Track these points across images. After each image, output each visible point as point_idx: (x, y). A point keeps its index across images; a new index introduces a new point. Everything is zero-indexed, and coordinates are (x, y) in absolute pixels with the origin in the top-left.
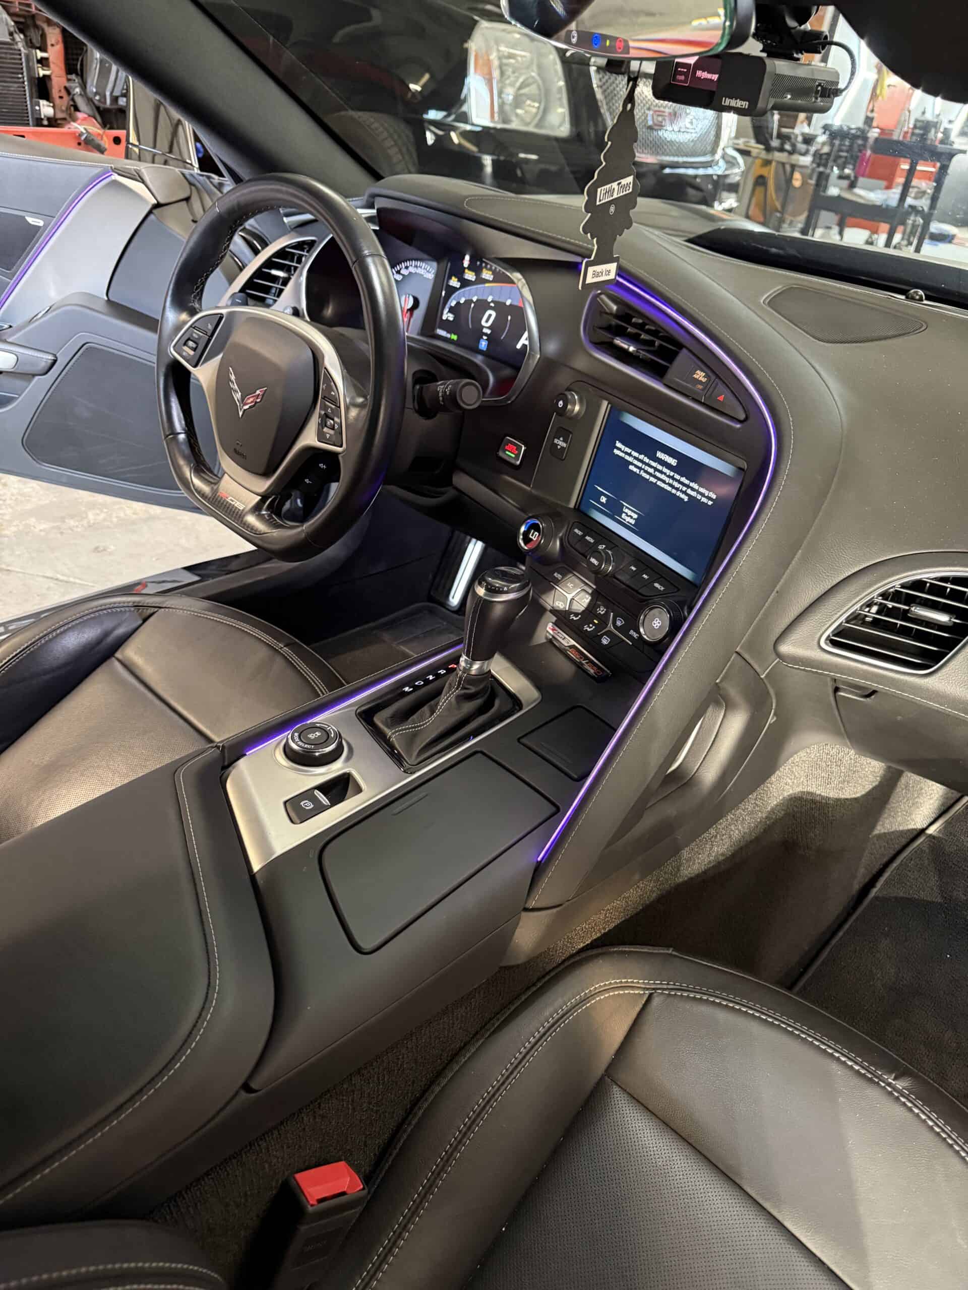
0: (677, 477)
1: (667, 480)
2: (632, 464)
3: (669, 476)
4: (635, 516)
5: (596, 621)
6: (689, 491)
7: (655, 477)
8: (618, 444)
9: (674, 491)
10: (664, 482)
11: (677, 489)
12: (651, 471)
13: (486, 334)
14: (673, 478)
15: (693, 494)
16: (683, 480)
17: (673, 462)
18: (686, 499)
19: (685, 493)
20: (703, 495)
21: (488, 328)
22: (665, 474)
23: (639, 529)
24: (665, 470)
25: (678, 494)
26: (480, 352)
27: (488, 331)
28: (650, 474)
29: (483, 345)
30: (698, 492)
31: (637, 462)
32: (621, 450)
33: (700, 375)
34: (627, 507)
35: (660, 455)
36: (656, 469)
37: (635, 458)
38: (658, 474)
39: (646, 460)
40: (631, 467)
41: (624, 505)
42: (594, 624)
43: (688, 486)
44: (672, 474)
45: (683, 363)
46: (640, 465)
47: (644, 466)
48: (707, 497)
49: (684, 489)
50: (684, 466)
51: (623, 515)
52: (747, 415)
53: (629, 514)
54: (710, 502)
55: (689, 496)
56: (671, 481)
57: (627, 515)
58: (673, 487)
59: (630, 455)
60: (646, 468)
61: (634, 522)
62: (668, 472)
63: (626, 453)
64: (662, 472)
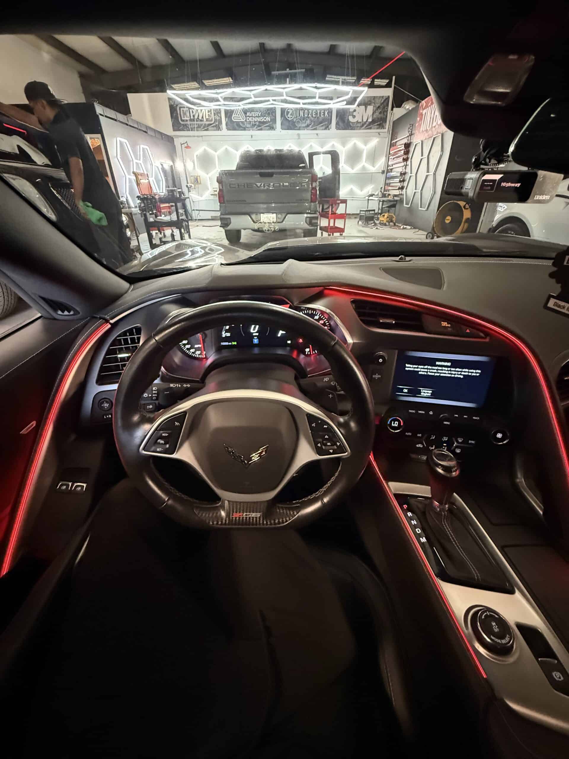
0: (452, 369)
1: (447, 372)
2: (420, 371)
3: (448, 370)
4: (431, 392)
5: (444, 445)
6: (463, 373)
7: (438, 373)
8: (407, 365)
9: (453, 376)
10: (445, 373)
11: (455, 374)
12: (435, 371)
13: (256, 336)
14: (450, 370)
15: (467, 374)
16: (457, 369)
17: (449, 364)
18: (462, 377)
19: (461, 374)
20: (473, 372)
21: (257, 332)
22: (445, 370)
23: (433, 396)
24: (444, 368)
25: (456, 376)
26: (256, 345)
27: (257, 334)
28: (435, 373)
29: (256, 341)
30: (468, 372)
31: (422, 370)
32: (409, 367)
33: (444, 324)
34: (423, 390)
35: (437, 363)
36: (437, 370)
37: (421, 368)
38: (439, 371)
39: (429, 367)
40: (420, 373)
41: (421, 390)
42: (445, 446)
43: (462, 371)
44: (449, 369)
45: (428, 320)
46: (426, 370)
47: (429, 370)
48: (475, 373)
49: (459, 373)
50: (455, 364)
51: (422, 394)
52: (487, 334)
53: (426, 392)
54: (478, 375)
55: (464, 375)
56: (450, 372)
57: (424, 393)
58: (452, 374)
59: (418, 368)
60: (431, 371)
61: (430, 395)
62: (446, 369)
63: (414, 368)
64: (442, 370)
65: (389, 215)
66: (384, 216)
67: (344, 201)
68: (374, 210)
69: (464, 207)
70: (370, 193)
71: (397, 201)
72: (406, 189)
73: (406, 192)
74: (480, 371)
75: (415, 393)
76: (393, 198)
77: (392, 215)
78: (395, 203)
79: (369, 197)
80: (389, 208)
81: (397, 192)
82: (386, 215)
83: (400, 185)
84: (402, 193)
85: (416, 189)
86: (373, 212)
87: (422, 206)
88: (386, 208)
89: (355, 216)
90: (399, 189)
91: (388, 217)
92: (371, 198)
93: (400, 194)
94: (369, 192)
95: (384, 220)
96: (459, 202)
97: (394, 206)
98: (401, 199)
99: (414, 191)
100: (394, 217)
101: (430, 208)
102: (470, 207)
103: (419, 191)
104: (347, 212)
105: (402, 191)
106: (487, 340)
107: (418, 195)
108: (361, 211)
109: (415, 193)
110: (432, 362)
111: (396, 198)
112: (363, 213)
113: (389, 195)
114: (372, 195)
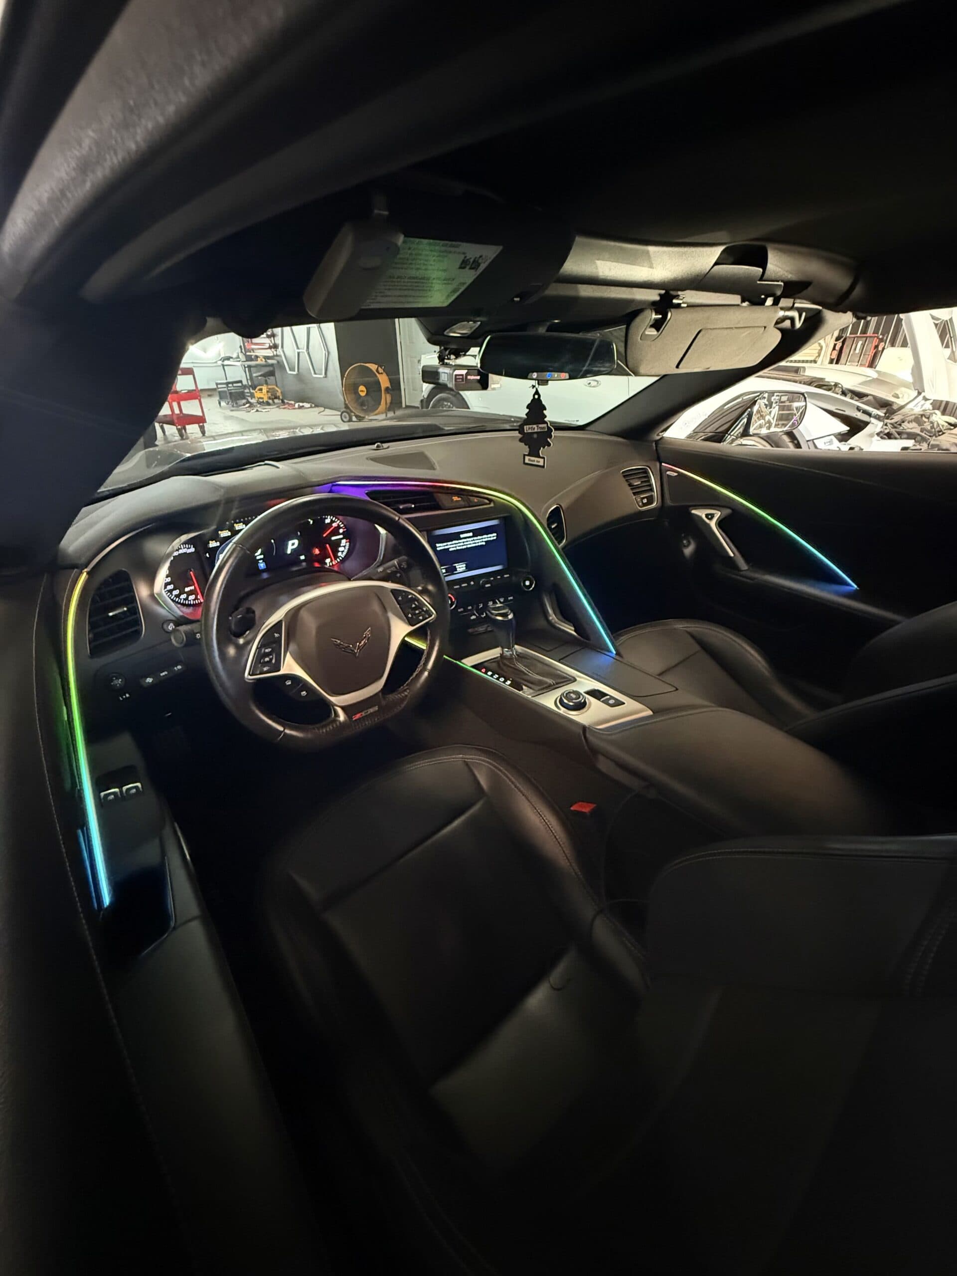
0: (475, 538)
1: (472, 542)
2: (450, 548)
3: (472, 541)
4: (465, 565)
6: (484, 540)
7: (465, 545)
8: (439, 545)
10: (471, 544)
11: (478, 543)
12: (462, 544)
13: (260, 559)
14: (474, 540)
15: (486, 540)
16: (479, 537)
17: (471, 534)
18: (484, 543)
19: (482, 542)
20: (490, 537)
21: (261, 554)
22: (469, 541)
23: (469, 568)
24: (468, 539)
26: (264, 571)
27: (262, 557)
28: (462, 546)
29: (262, 565)
30: (488, 538)
31: (452, 546)
32: (441, 546)
33: (455, 498)
34: (457, 565)
35: (462, 536)
36: (463, 542)
37: (450, 545)
38: (465, 543)
39: (456, 542)
40: (450, 550)
41: (455, 566)
43: (482, 539)
44: (472, 539)
45: (443, 499)
46: (455, 545)
47: (457, 545)
48: (493, 536)
49: (481, 540)
50: (476, 533)
51: (458, 569)
52: (490, 501)
53: (461, 567)
54: (495, 538)
55: (485, 542)
56: (474, 542)
57: (460, 568)
58: (475, 543)
59: (447, 545)
60: (459, 545)
61: (464, 568)
62: (470, 539)
63: (445, 546)
64: (467, 541)
65: (269, 389)
66: (261, 390)
67: (189, 372)
68: (240, 382)
69: (377, 371)
70: (223, 355)
71: (272, 365)
72: (282, 347)
73: (283, 351)
74: (495, 534)
75: (452, 570)
76: (266, 361)
77: (273, 388)
78: (271, 369)
79: (223, 361)
80: (265, 377)
81: (269, 353)
82: (265, 388)
83: (270, 342)
84: (278, 354)
85: (298, 348)
86: (240, 384)
87: (316, 372)
88: (260, 378)
89: (210, 393)
90: (270, 348)
91: (268, 392)
92: (226, 362)
93: (274, 356)
94: (220, 355)
95: (262, 396)
96: (367, 365)
97: (272, 374)
98: (278, 362)
99: (297, 351)
100: (277, 391)
101: (328, 373)
102: (384, 370)
103: (305, 350)
104: (200, 387)
105: (276, 351)
106: (492, 505)
107: (304, 356)
108: (217, 384)
109: (299, 354)
110: (456, 536)
111: (270, 361)
112: (223, 388)
113: (257, 357)
114: (228, 358)
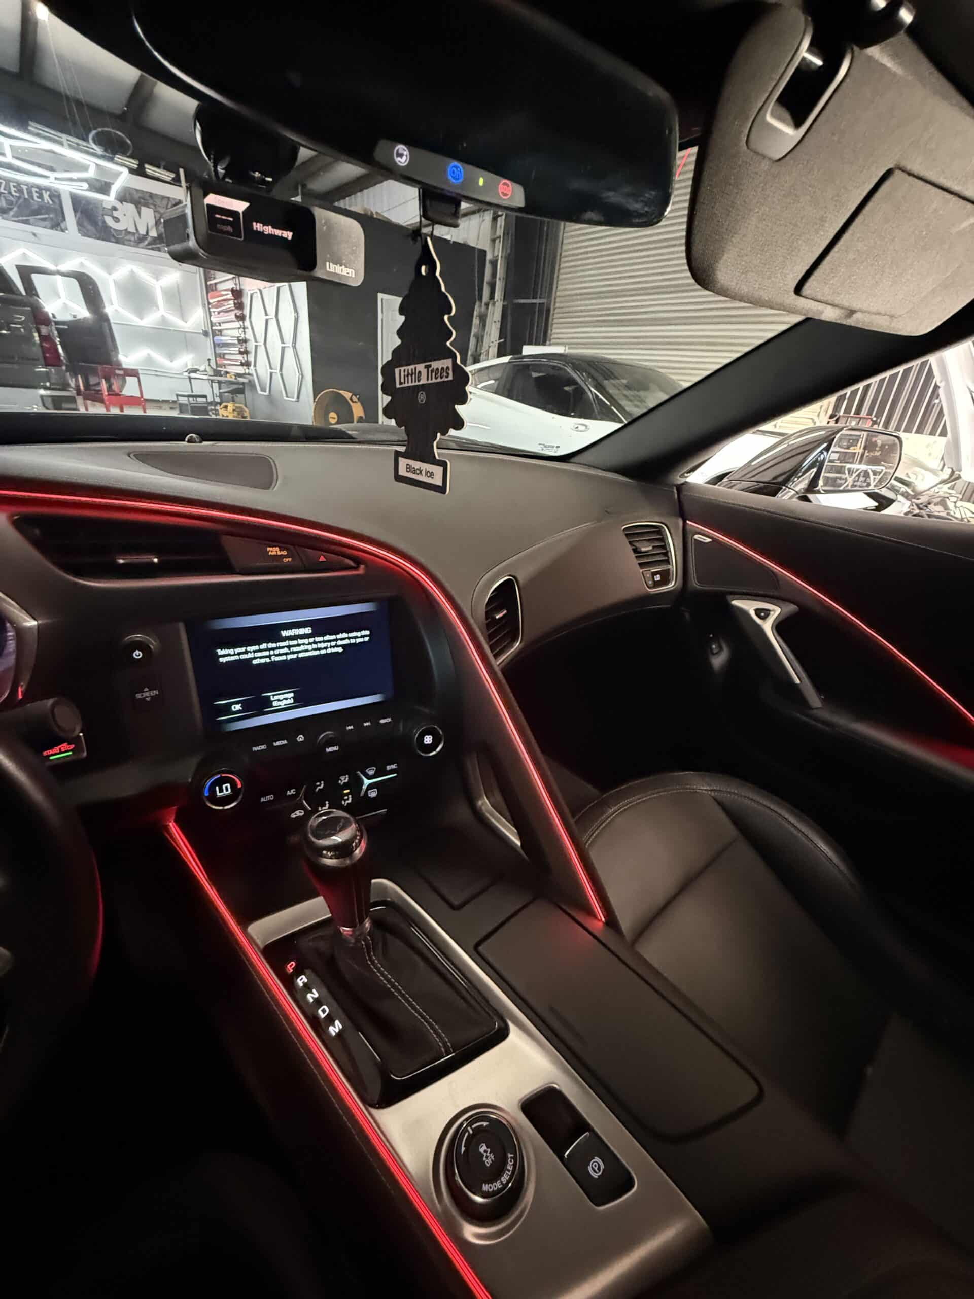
0: (318, 639)
1: (310, 647)
2: (255, 658)
3: (310, 644)
4: (292, 695)
5: (346, 791)
6: (339, 643)
7: (293, 653)
8: (220, 652)
9: (323, 652)
10: (307, 651)
11: (326, 648)
12: (286, 650)
14: (315, 643)
15: (346, 642)
16: (328, 638)
17: (308, 630)
18: (340, 650)
19: (337, 646)
20: (356, 637)
22: (304, 644)
23: (301, 701)
24: (300, 641)
25: (329, 651)
28: (286, 654)
30: (349, 638)
31: (258, 654)
32: (227, 655)
33: (274, 551)
34: (274, 695)
35: (284, 633)
36: (289, 647)
37: (255, 652)
38: (294, 649)
39: (271, 645)
40: (255, 662)
41: (270, 696)
42: (347, 794)
43: (336, 640)
44: (311, 640)
45: (233, 546)
46: (267, 653)
47: (272, 652)
48: (361, 636)
49: (333, 644)
50: (321, 628)
51: (275, 704)
52: (358, 562)
53: (282, 699)
54: (367, 639)
55: (343, 646)
56: (315, 646)
57: (279, 700)
58: (319, 649)
59: (246, 652)
60: (277, 652)
61: (292, 701)
62: (306, 641)
63: (239, 654)
64: (299, 645)
65: (237, 407)
66: (226, 407)
67: (134, 373)
68: (205, 396)
69: (351, 399)
70: (190, 367)
71: (243, 383)
72: (255, 366)
73: (256, 371)
74: (367, 633)
75: (261, 706)
76: (236, 379)
77: (240, 407)
78: (241, 386)
79: (189, 373)
80: (232, 394)
81: (241, 370)
82: (231, 406)
83: (242, 359)
84: (250, 372)
85: (271, 368)
86: (204, 400)
87: (289, 395)
88: (226, 394)
89: (171, 406)
90: (242, 364)
91: (234, 410)
92: (193, 375)
93: (245, 374)
94: (186, 366)
95: (228, 414)
96: (341, 392)
97: (241, 391)
98: (250, 381)
99: (269, 371)
100: (246, 412)
101: (301, 397)
102: (358, 399)
103: (278, 371)
104: (146, 396)
105: (248, 369)
106: (361, 570)
107: (277, 377)
108: (177, 395)
109: (271, 374)
110: (271, 634)
111: (241, 380)
112: (183, 400)
113: (227, 373)
114: (195, 371)
